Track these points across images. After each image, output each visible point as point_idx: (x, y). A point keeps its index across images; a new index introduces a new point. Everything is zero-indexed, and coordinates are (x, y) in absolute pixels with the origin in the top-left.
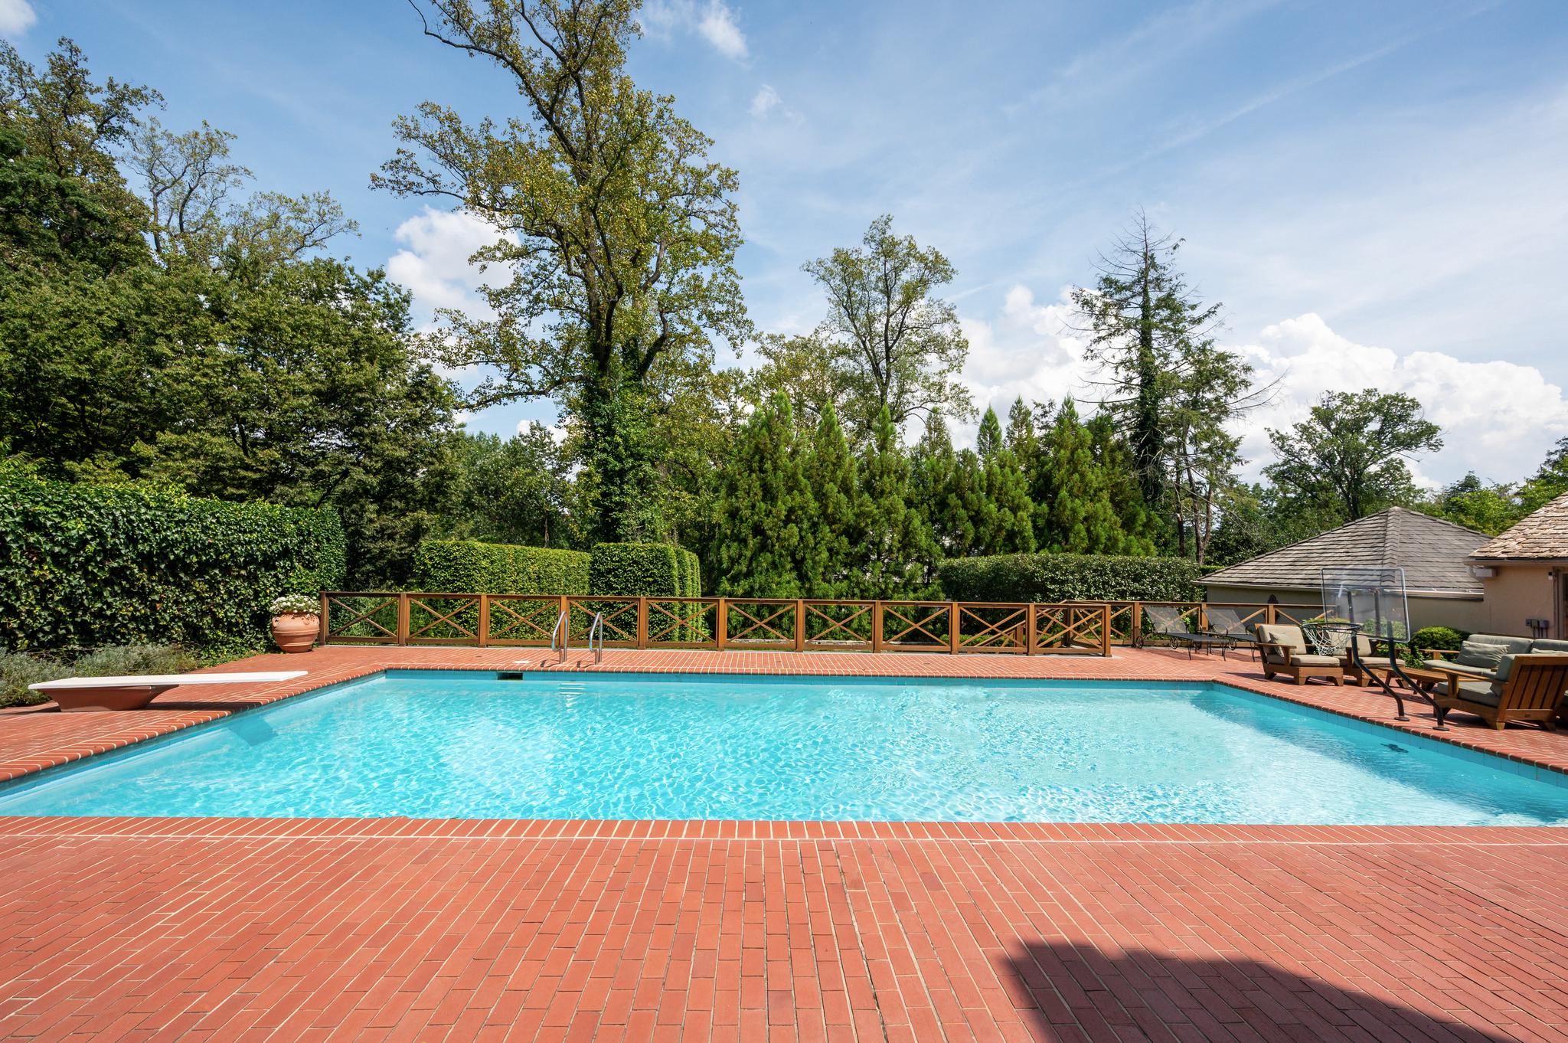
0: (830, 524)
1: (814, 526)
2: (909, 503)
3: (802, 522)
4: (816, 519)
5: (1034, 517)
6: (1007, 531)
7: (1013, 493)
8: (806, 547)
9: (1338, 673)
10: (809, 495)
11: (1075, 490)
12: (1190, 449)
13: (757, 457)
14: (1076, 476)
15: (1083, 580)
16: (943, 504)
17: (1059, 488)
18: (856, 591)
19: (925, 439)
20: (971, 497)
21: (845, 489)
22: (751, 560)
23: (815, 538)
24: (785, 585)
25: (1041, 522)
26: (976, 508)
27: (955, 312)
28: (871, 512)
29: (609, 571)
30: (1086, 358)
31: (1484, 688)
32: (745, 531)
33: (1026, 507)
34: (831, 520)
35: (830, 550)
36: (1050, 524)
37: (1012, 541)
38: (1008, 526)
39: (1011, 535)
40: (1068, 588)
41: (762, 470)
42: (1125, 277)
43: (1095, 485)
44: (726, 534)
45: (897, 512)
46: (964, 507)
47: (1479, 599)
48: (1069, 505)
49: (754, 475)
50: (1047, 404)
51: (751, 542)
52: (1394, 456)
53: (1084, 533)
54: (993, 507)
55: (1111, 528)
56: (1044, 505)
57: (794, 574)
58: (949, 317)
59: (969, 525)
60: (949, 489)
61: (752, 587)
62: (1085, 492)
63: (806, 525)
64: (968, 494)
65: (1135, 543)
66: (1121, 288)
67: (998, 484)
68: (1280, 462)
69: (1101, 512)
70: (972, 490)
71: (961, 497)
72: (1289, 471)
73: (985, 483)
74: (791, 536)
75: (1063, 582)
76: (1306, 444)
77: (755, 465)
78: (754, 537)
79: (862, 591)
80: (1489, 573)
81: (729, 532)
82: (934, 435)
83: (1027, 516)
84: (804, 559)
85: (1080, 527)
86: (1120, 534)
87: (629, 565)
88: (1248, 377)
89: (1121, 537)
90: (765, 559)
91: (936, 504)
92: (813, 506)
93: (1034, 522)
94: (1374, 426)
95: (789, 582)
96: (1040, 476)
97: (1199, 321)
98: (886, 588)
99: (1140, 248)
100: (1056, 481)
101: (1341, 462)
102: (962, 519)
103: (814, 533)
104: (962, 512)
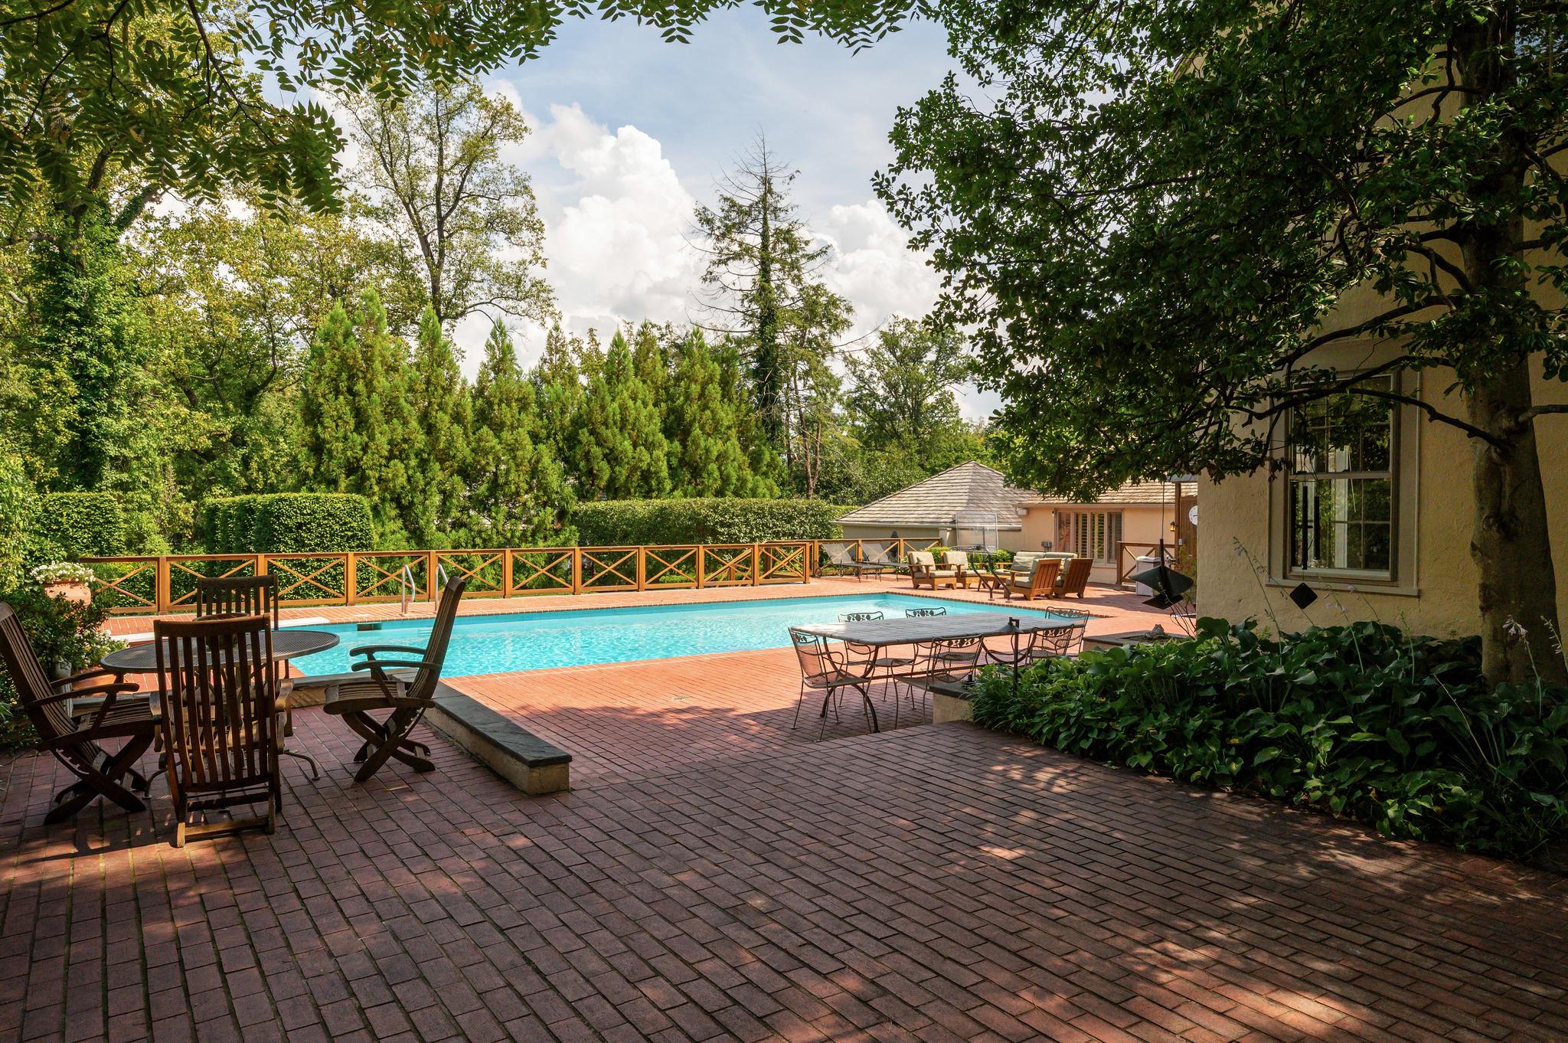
0: (442, 461)
1: (423, 465)
2: (535, 438)
3: (408, 457)
4: (425, 456)
5: (669, 455)
6: (643, 472)
7: (646, 430)
8: (414, 489)
9: (953, 581)
10: (414, 424)
11: (707, 428)
12: (800, 384)
13: (344, 376)
14: (708, 412)
15: (747, 523)
16: (572, 440)
17: (691, 424)
18: (478, 541)
19: (545, 361)
20: (607, 433)
21: (457, 418)
23: (425, 477)
24: (390, 537)
25: (674, 462)
26: (610, 445)
27: (530, 184)
28: (493, 448)
29: (300, 526)
30: (705, 280)
31: (1026, 579)
33: (661, 445)
34: (443, 458)
35: (443, 492)
36: (682, 462)
37: (647, 484)
38: (644, 465)
39: (646, 476)
40: (734, 530)
41: (350, 391)
42: (745, 200)
43: (726, 423)
44: (307, 474)
45: (524, 448)
46: (598, 444)
47: (1019, 530)
48: (702, 444)
49: (341, 398)
50: (663, 325)
52: (947, 388)
53: (716, 474)
54: (627, 444)
55: (740, 468)
56: (677, 443)
57: (400, 523)
58: (522, 188)
59: (604, 465)
60: (578, 423)
62: (716, 429)
63: (413, 462)
64: (602, 430)
65: (761, 484)
66: (740, 211)
67: (631, 420)
68: (853, 388)
69: (731, 451)
70: (605, 424)
71: (592, 432)
72: (860, 399)
73: (618, 417)
74: (395, 476)
75: (729, 526)
76: (875, 371)
77: (343, 386)
78: (348, 476)
79: (484, 541)
80: (1024, 512)
81: (311, 471)
82: (556, 358)
83: (661, 455)
84: (412, 503)
85: (713, 467)
86: (748, 473)
87: (324, 518)
88: (850, 317)
89: (750, 478)
91: (565, 439)
92: (420, 439)
93: (668, 462)
94: (931, 356)
95: (393, 532)
96: (671, 411)
97: (811, 257)
98: (513, 536)
99: (759, 170)
100: (688, 417)
101: (904, 392)
102: (596, 457)
103: (423, 472)
104: (596, 451)
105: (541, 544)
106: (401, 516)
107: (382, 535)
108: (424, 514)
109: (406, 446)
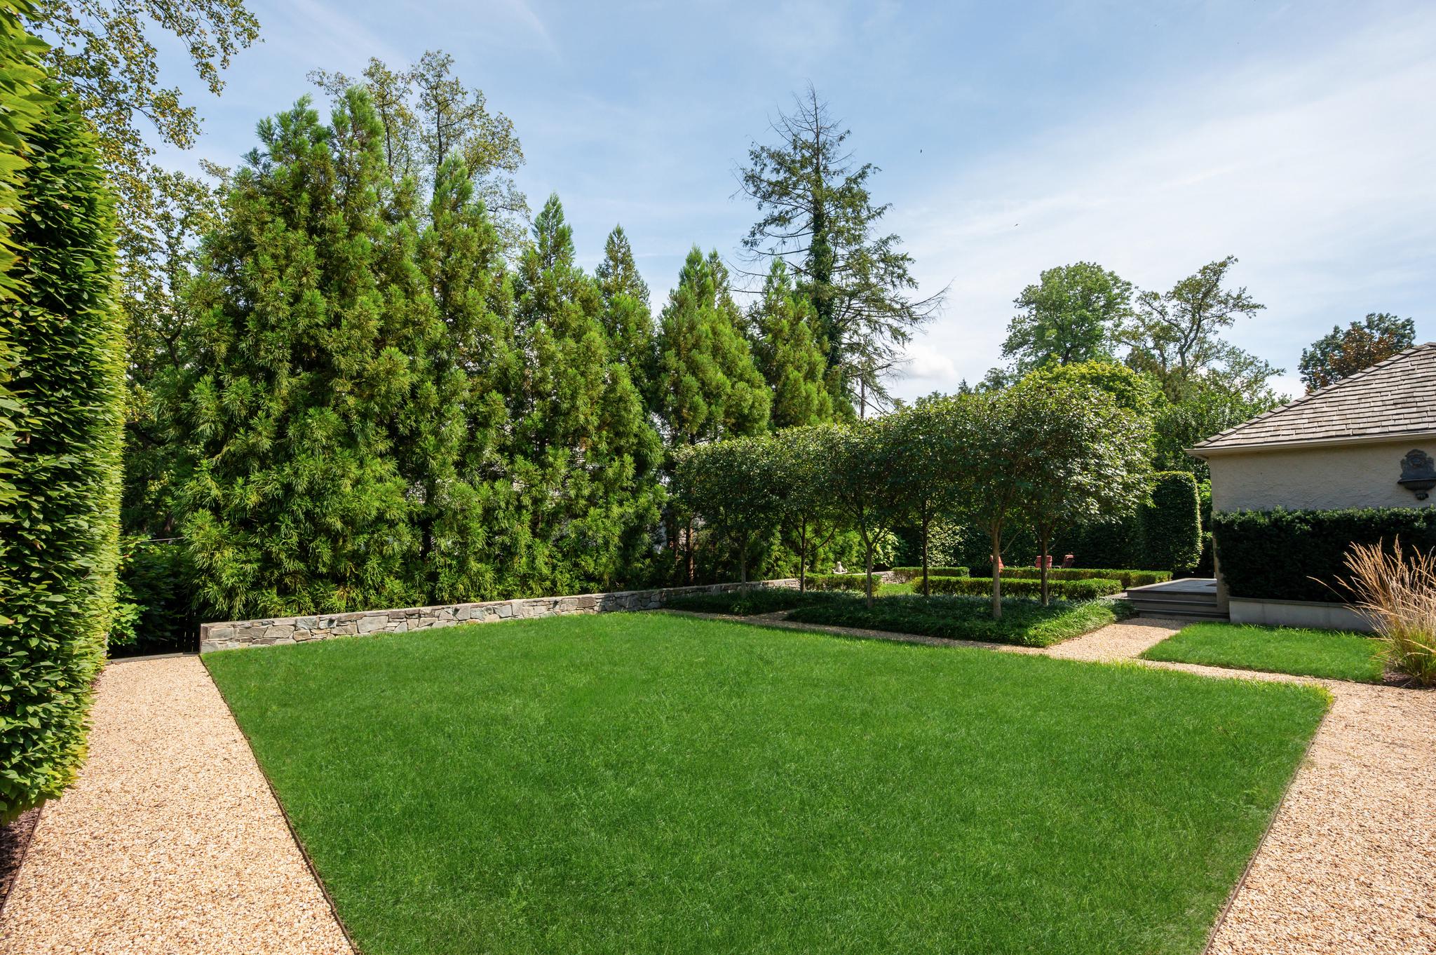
7: (741, 365)
8: (422, 409)
11: (803, 372)
22: (282, 423)
23: (439, 390)
26: (705, 377)
32: (275, 351)
51: (286, 383)
57: (391, 465)
61: (288, 489)
67: (724, 349)
78: (293, 373)
81: (222, 349)
84: (415, 433)
90: (321, 424)
102: (689, 389)
103: (438, 382)
104: (689, 379)
105: (616, 510)
106: (394, 452)
107: (357, 482)
108: (437, 449)
109: (409, 331)
